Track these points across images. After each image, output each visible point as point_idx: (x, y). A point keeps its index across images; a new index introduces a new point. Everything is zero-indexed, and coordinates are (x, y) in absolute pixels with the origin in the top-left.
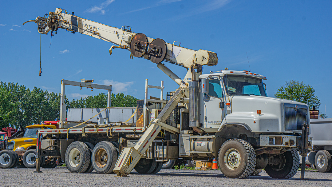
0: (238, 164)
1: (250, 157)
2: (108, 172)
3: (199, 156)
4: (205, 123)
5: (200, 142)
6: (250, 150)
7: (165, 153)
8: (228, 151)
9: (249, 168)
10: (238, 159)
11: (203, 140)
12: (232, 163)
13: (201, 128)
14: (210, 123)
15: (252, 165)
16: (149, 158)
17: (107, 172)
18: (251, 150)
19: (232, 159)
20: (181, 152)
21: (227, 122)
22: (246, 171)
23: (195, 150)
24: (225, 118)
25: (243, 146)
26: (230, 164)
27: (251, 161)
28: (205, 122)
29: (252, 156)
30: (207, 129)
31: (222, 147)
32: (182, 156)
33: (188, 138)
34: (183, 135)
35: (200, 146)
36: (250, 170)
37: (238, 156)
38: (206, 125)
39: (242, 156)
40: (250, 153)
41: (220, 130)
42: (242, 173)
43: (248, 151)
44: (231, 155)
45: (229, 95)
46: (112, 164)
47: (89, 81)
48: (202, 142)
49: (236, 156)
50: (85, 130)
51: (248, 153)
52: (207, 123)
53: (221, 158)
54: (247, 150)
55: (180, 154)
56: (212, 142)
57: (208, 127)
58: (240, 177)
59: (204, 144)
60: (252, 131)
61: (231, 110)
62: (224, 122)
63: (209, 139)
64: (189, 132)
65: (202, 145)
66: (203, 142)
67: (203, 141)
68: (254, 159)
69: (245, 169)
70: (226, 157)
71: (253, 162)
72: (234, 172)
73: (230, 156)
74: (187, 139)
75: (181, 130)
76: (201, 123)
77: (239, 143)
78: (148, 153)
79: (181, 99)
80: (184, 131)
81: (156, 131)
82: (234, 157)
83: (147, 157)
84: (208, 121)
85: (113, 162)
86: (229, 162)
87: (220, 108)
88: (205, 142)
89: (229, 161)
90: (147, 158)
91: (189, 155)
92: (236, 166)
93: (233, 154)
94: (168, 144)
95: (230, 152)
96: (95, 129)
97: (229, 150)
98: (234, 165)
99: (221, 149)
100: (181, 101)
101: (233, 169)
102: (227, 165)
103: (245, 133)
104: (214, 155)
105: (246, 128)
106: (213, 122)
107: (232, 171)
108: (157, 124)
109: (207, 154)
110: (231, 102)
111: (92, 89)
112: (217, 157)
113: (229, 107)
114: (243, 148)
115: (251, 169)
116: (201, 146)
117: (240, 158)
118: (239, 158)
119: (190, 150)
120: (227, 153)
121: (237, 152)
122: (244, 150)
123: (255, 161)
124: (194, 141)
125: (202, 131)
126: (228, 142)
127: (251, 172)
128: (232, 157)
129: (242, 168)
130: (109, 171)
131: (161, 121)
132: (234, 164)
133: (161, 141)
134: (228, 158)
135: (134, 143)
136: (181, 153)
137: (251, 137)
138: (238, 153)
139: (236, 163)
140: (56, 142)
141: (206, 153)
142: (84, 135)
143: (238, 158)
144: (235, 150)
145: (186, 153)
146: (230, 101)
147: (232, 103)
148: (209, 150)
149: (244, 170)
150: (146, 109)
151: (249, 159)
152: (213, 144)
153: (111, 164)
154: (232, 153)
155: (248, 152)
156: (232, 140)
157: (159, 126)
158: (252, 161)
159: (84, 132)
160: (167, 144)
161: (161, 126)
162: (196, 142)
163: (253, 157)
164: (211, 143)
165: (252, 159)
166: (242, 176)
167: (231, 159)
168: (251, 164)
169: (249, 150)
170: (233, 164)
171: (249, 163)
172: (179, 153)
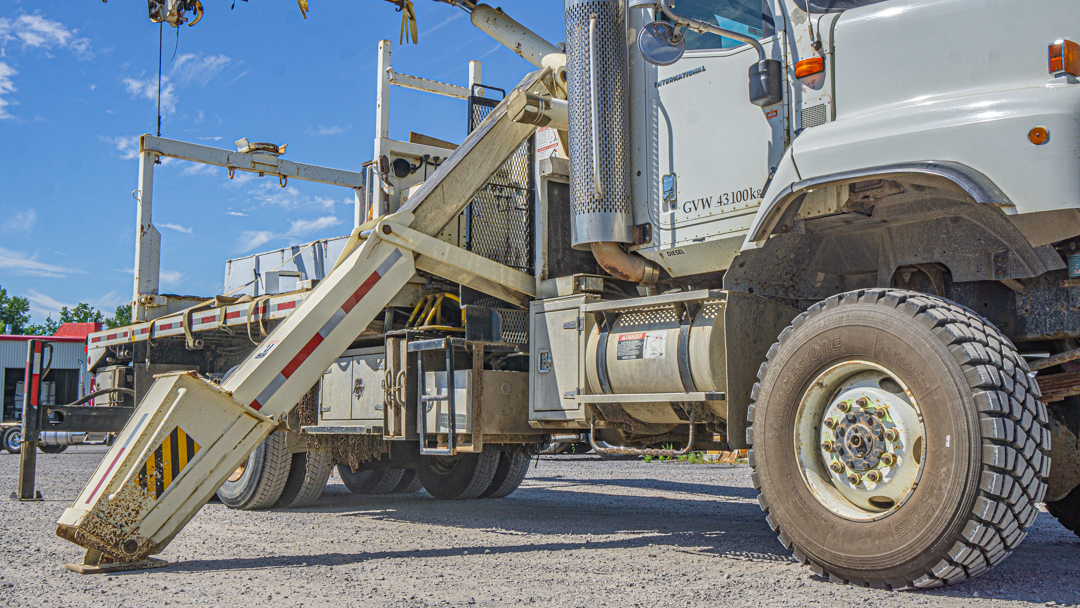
0: (900, 474)
1: (1010, 423)
2: (250, 505)
3: (636, 421)
4: (664, 217)
5: (637, 335)
6: (1000, 368)
7: (462, 408)
8: (820, 385)
9: (1002, 507)
10: (902, 438)
11: (652, 319)
12: (852, 466)
13: (645, 250)
14: (693, 214)
15: (1025, 482)
16: (396, 438)
17: (249, 500)
18: (1008, 365)
19: (855, 440)
20: (537, 400)
21: (803, 178)
22: (974, 532)
23: (606, 387)
24: (787, 155)
25: (940, 336)
26: (836, 476)
27: (1012, 452)
28: (665, 210)
29: (1017, 413)
30: (679, 252)
31: (775, 352)
32: (547, 422)
33: (572, 317)
34: (548, 305)
35: (635, 361)
36: (1009, 528)
37: (902, 415)
38: (673, 229)
39: (932, 414)
40: (1002, 387)
41: (756, 238)
42: (940, 550)
43: (984, 373)
44: (843, 407)
45: (812, 11)
46: (268, 463)
47: (264, 149)
48: (648, 333)
49: (881, 415)
50: (190, 322)
51: (985, 387)
52: (679, 214)
53: (769, 435)
54: (974, 363)
55: (532, 415)
56: (709, 329)
57: (685, 238)
58: (925, 581)
59: (660, 343)
60: (1020, 210)
61: (826, 100)
62: (784, 179)
63: (690, 313)
64: (583, 287)
65: (647, 354)
66: (652, 334)
67: (650, 327)
68: (1036, 433)
69: (971, 516)
70: (803, 427)
71: (1029, 462)
72: (869, 534)
73: (834, 414)
74: (567, 327)
75: (543, 279)
76: (640, 222)
77: (908, 318)
78: (391, 412)
79: (532, 100)
80: (557, 279)
81: (375, 278)
82: (870, 422)
83: (387, 433)
84: (680, 204)
85: (269, 457)
86: (830, 460)
87: (753, 99)
88: (664, 333)
89: (826, 454)
90: (385, 438)
91: (580, 415)
92: (885, 492)
93: (862, 403)
94: (478, 362)
95: (833, 392)
96: (217, 312)
97: (829, 376)
98: (869, 484)
99: (765, 371)
100: (532, 109)
101: (865, 516)
102: (813, 480)
103: (937, 257)
104: (723, 410)
105: (966, 186)
106: (714, 203)
107: (853, 532)
108: (383, 236)
109: (677, 407)
110: (826, 47)
111: (284, 181)
112: (744, 423)
113: (817, 86)
114: (943, 349)
115: (1016, 517)
116: (640, 356)
117: (919, 430)
118: (907, 431)
119: (582, 386)
120: (812, 396)
121: (887, 383)
122: (955, 368)
123: (1042, 450)
124: (602, 330)
125: (649, 269)
126: (814, 312)
127: (1009, 541)
128: (854, 420)
129: (944, 508)
130: (256, 499)
131: (410, 227)
132: (873, 478)
133: (440, 343)
134: (817, 430)
135: (343, 364)
136: (539, 406)
137: (980, 277)
138: (898, 390)
139: (884, 469)
140: (129, 378)
141: (673, 404)
142: (190, 342)
143: (900, 428)
144: (872, 372)
145: (564, 404)
146: (818, 46)
147: (832, 54)
148: (689, 383)
149: (962, 526)
150: (382, 189)
151: (995, 441)
152: (715, 339)
153: (261, 466)
154: (850, 396)
155: (984, 379)
156: (850, 301)
157: (397, 254)
158: (1020, 451)
159: (190, 328)
160: (475, 358)
161: (417, 256)
162: (613, 339)
163: (1027, 422)
164: (701, 337)
165: (1022, 435)
166: (943, 570)
167: (846, 442)
168: (1017, 479)
169: (990, 362)
170: (865, 478)
171: (1002, 471)
172: (527, 407)
